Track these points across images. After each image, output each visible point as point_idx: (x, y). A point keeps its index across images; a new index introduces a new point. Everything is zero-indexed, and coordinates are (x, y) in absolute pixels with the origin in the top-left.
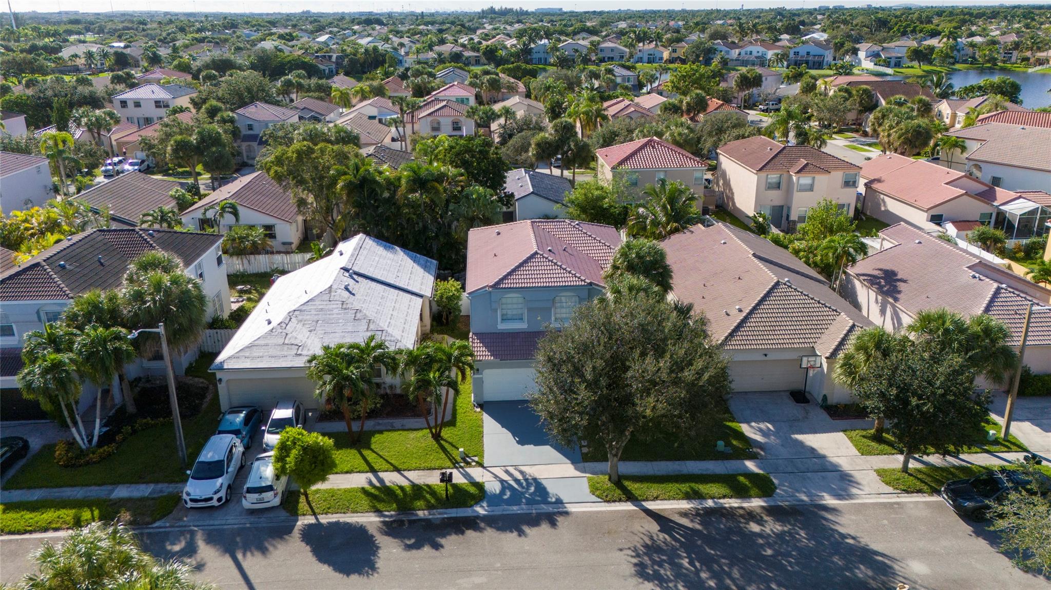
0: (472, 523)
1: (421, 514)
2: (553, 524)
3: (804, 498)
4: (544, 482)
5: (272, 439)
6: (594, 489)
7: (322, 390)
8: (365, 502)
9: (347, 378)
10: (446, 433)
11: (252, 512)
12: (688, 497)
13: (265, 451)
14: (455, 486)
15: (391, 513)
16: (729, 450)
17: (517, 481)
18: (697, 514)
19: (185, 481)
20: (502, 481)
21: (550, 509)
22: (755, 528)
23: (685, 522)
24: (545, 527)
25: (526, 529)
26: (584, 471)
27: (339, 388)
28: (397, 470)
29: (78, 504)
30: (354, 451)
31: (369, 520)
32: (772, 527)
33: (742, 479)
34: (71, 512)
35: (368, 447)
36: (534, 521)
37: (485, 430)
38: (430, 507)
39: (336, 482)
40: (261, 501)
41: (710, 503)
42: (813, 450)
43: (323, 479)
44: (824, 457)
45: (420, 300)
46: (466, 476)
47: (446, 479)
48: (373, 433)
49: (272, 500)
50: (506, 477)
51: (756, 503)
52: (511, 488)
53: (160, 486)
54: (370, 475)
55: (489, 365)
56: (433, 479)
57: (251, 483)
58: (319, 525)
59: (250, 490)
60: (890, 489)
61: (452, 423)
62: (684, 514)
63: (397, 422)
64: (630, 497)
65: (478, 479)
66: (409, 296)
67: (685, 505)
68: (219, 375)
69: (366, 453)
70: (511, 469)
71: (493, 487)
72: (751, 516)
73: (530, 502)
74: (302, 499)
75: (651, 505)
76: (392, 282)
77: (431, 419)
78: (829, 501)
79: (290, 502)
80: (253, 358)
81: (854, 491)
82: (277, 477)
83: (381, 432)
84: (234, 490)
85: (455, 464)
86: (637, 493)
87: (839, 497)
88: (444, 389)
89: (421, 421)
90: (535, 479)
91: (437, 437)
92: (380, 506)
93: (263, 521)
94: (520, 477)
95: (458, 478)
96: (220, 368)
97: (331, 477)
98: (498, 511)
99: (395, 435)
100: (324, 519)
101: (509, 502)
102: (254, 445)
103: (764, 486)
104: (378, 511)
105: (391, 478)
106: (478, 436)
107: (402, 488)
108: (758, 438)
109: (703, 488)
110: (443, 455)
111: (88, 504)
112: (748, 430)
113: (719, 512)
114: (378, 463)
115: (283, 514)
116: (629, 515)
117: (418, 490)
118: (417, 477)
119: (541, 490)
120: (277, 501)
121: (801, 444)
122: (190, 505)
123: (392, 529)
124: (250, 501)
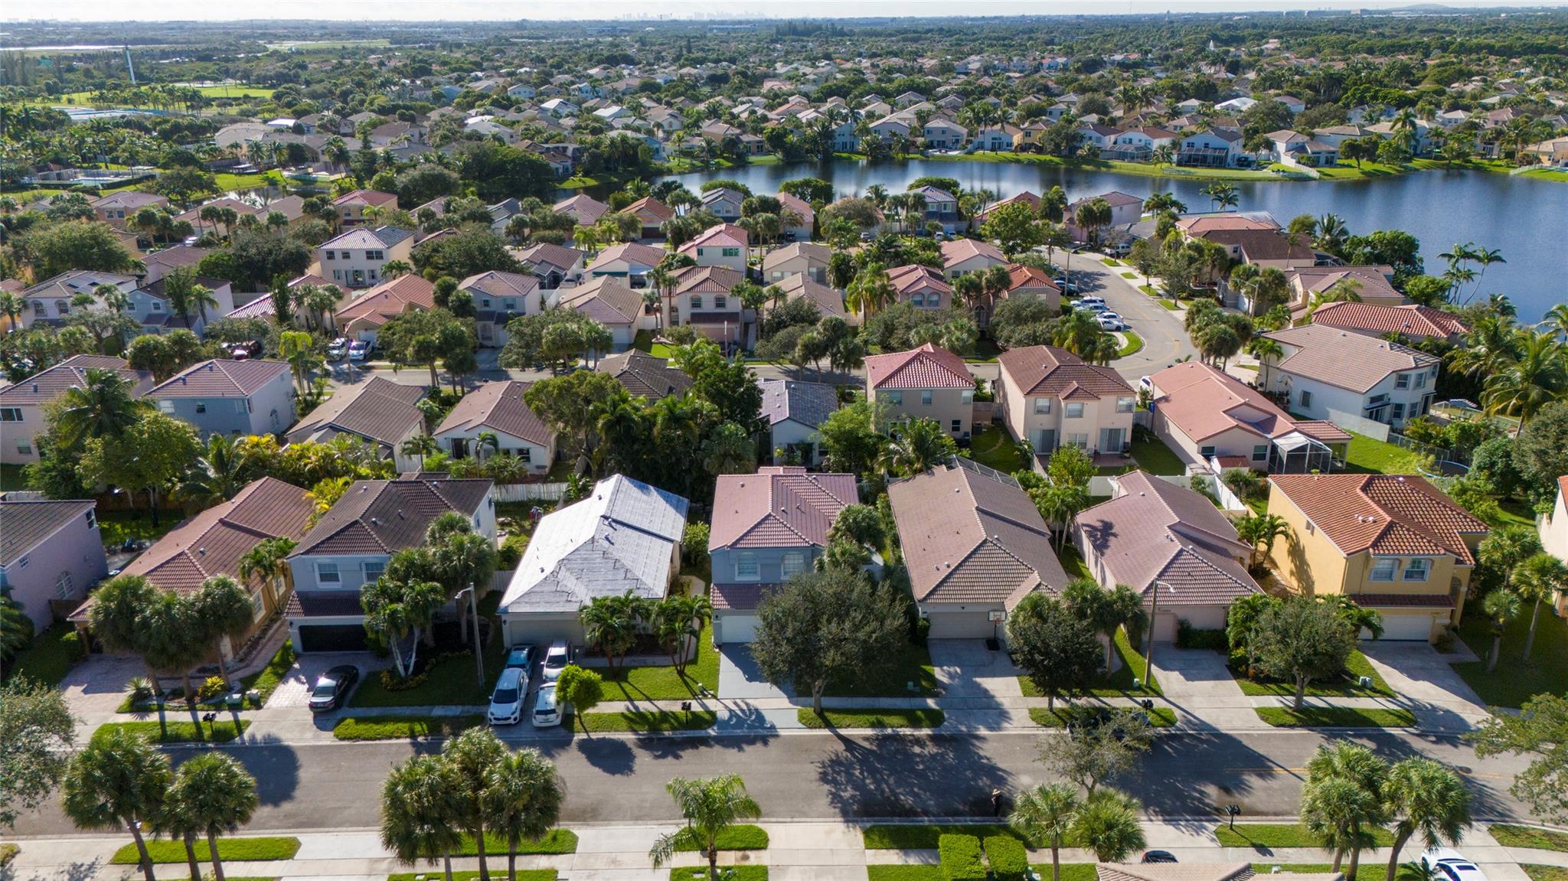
0: (705, 741)
1: (667, 733)
2: (765, 743)
3: (964, 729)
4: (764, 713)
5: (550, 672)
6: (801, 718)
7: (591, 634)
8: (624, 724)
9: (612, 626)
10: (689, 670)
11: (539, 729)
12: (873, 726)
13: (545, 682)
14: (693, 713)
15: (644, 732)
16: (918, 689)
17: (742, 711)
18: (877, 738)
19: (488, 703)
20: (731, 711)
21: (765, 732)
22: (917, 750)
23: (866, 744)
24: (759, 746)
25: (745, 747)
26: (796, 704)
27: (604, 634)
28: (649, 699)
29: (410, 719)
30: (614, 684)
31: (628, 737)
32: (931, 749)
33: (919, 713)
34: (407, 725)
35: (626, 680)
36: (751, 741)
37: (722, 668)
38: (673, 729)
39: (604, 708)
40: (547, 721)
41: (889, 731)
42: (986, 691)
43: (594, 705)
44: (993, 697)
45: (670, 546)
46: (703, 705)
47: (686, 707)
48: (629, 669)
49: (555, 720)
50: (734, 708)
51: (925, 732)
52: (737, 715)
53: (466, 708)
54: (628, 703)
55: (726, 613)
56: (676, 707)
57: (539, 707)
58: (590, 740)
59: (539, 713)
60: (1034, 724)
61: (694, 662)
62: (867, 739)
63: (649, 659)
64: (828, 725)
65: (712, 708)
66: (660, 541)
67: (869, 732)
68: (504, 618)
69: (624, 685)
70: (739, 702)
71: (723, 714)
72: (918, 741)
73: (750, 727)
74: (577, 720)
75: (843, 732)
76: (646, 528)
77: (677, 657)
78: (983, 731)
79: (568, 721)
80: (532, 603)
81: (1006, 725)
82: (558, 703)
83: (636, 668)
84: (526, 712)
85: (694, 696)
86: (834, 722)
87: (991, 729)
88: (687, 636)
89: (668, 659)
90: (757, 710)
91: (681, 673)
92: (636, 727)
93: (548, 736)
94: (745, 707)
95: (696, 707)
96: (505, 611)
97: (600, 704)
98: (726, 733)
99: (647, 671)
100: (594, 736)
101: (734, 727)
102: (536, 677)
103: (934, 718)
104: (634, 731)
105: (644, 706)
106: (715, 673)
107: (652, 714)
108: (945, 680)
109: (887, 719)
110: (685, 688)
111: (419, 720)
112: (939, 673)
113: (896, 738)
114: (633, 694)
115: (563, 732)
116: (825, 738)
117: (664, 716)
118: (664, 705)
119: (760, 718)
120: (558, 722)
121: (978, 685)
122: (494, 722)
123: (645, 744)
124: (538, 721)
